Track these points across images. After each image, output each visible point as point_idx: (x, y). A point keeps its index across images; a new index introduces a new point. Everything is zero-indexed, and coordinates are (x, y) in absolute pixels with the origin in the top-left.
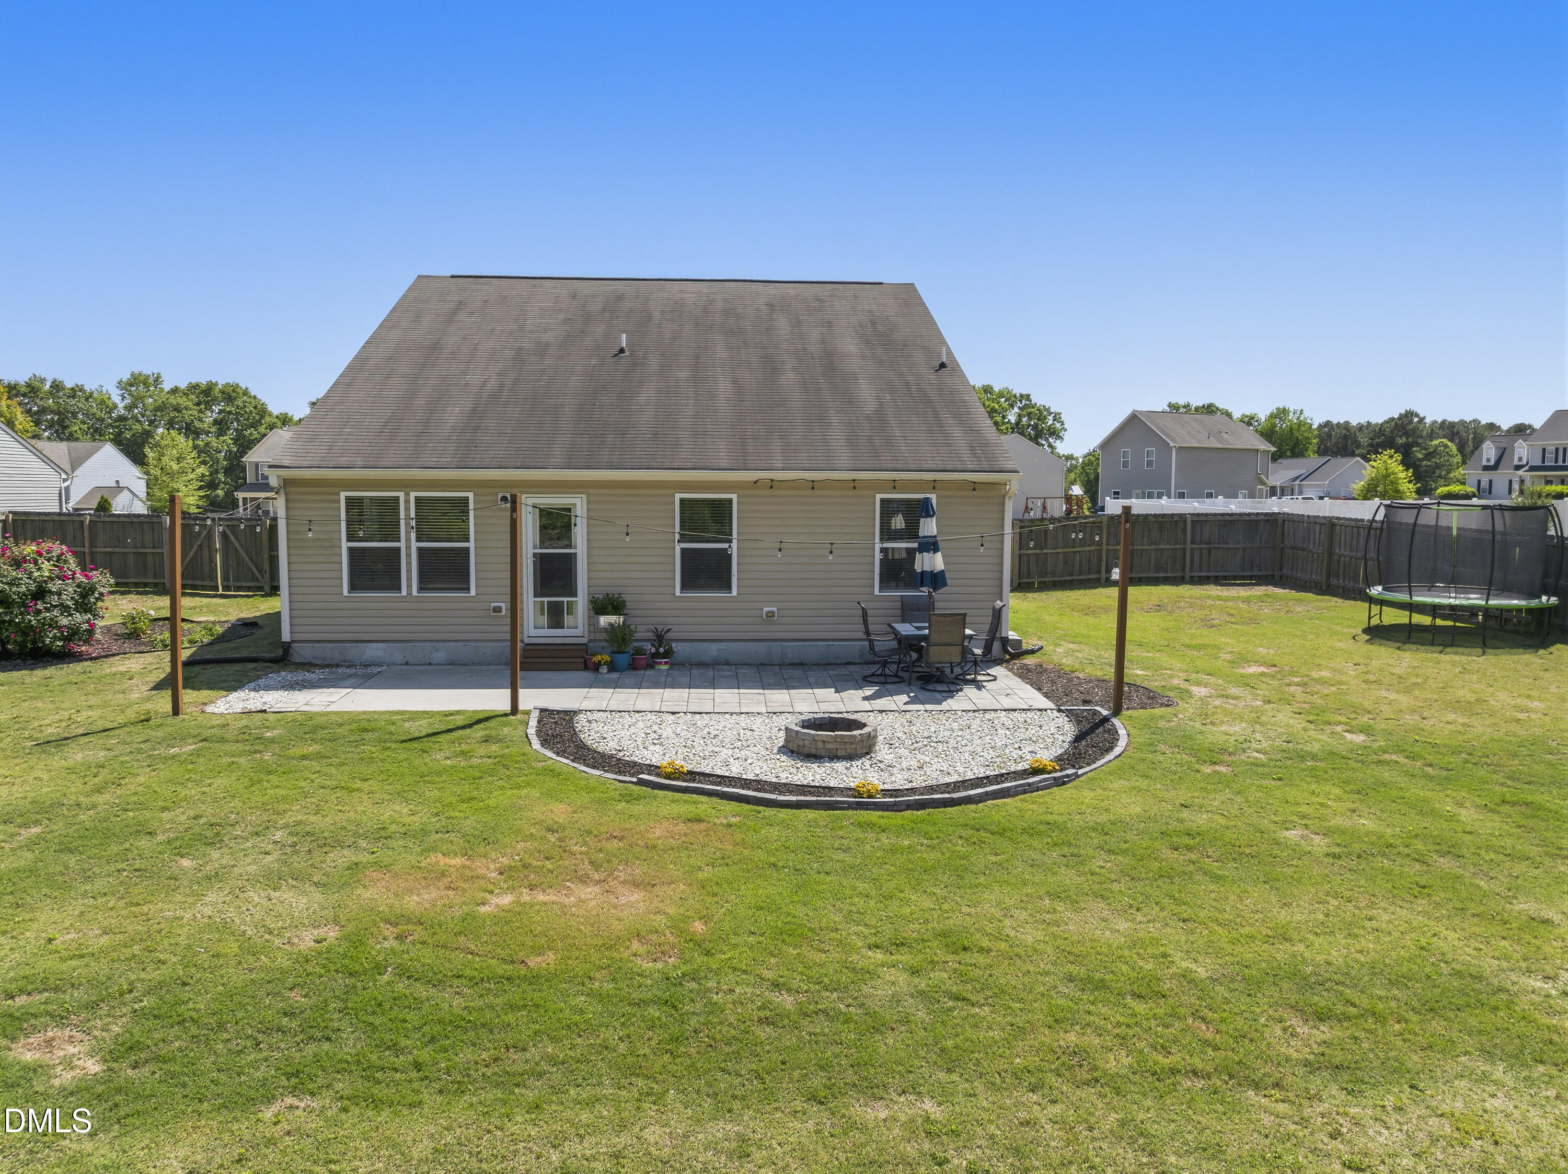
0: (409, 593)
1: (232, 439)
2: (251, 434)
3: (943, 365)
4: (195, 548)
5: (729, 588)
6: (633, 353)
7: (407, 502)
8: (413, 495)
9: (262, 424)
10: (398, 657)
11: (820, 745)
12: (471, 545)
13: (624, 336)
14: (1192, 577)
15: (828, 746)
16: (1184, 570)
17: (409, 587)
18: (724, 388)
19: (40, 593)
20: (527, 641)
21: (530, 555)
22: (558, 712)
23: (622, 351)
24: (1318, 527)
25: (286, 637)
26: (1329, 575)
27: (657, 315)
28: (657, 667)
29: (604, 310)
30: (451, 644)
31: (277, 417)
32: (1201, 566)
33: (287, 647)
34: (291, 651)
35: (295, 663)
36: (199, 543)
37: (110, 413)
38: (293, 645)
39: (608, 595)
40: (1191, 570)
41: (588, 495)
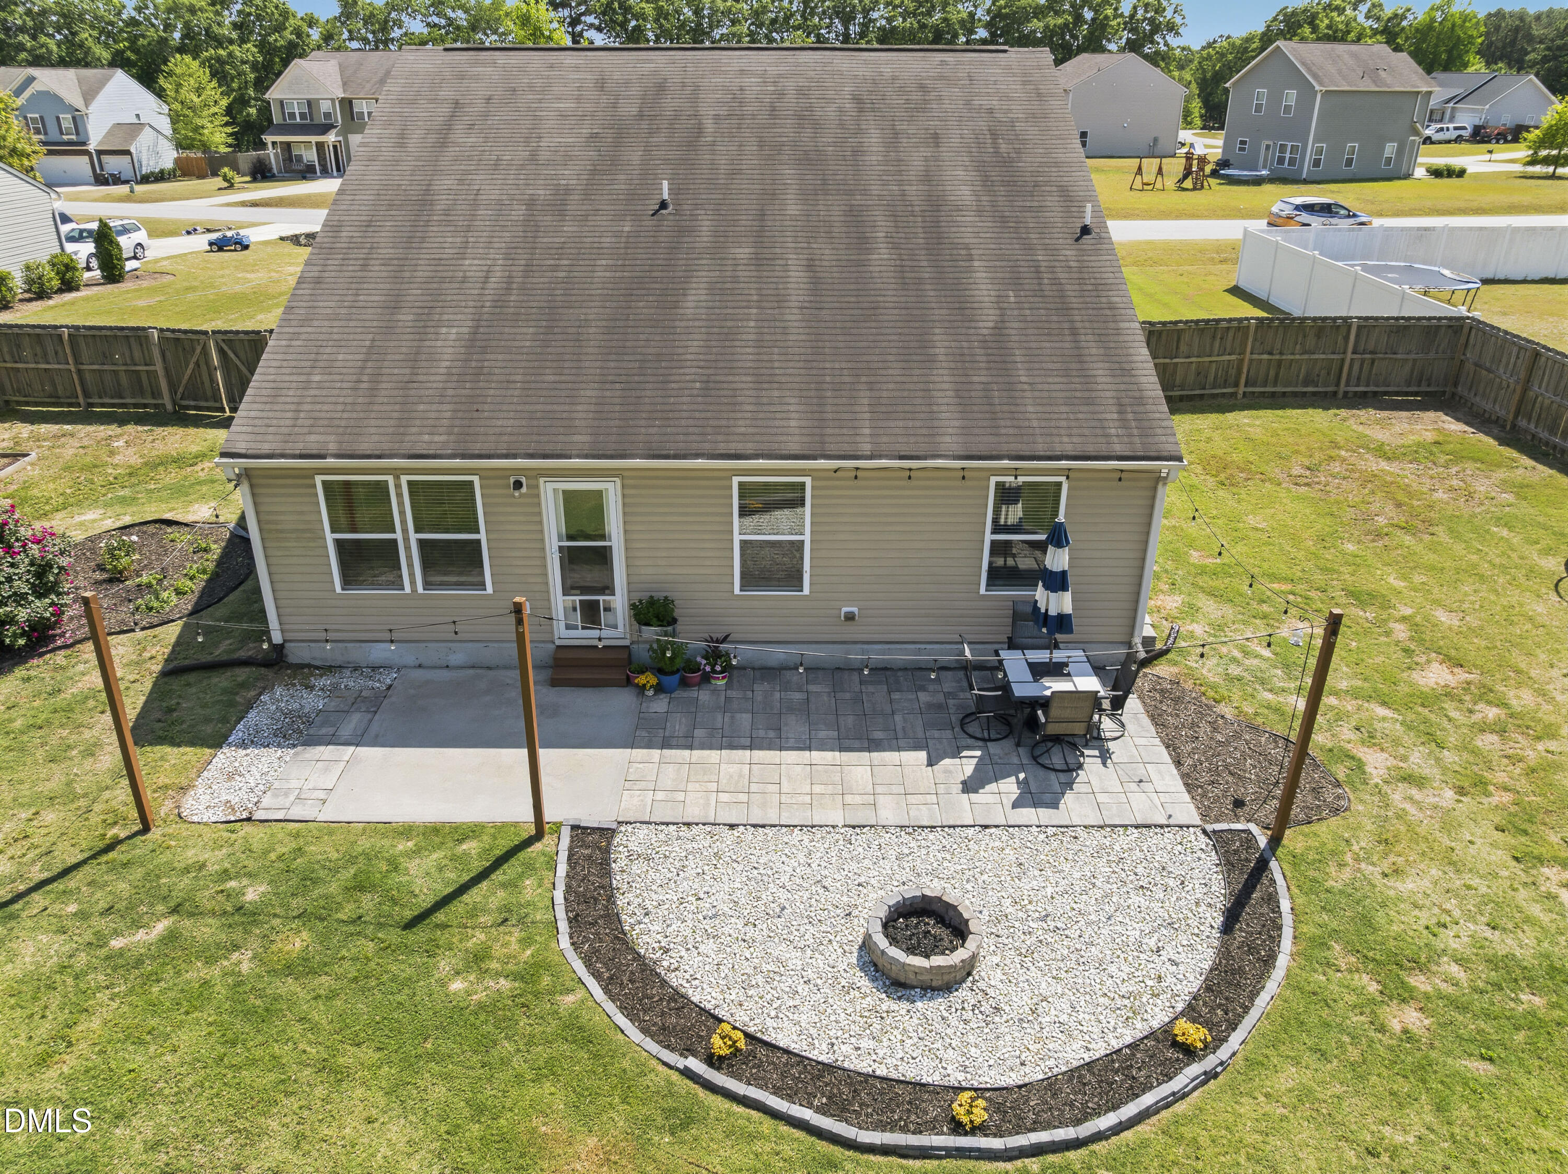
0: (414, 589)
1: (255, 46)
2: (276, 40)
3: (1085, 230)
4: (191, 366)
5: (799, 582)
6: (677, 204)
7: (398, 486)
8: (404, 479)
9: (286, 28)
10: (410, 660)
12: (482, 536)
13: (665, 184)
14: (1346, 393)
16: (1338, 385)
17: (413, 583)
18: (797, 277)
20: (558, 642)
21: (555, 548)
22: (594, 829)
23: (663, 205)
25: (277, 638)
26: (1516, 416)
28: (713, 682)
30: (470, 645)
31: (302, 19)
32: (1359, 379)
33: (279, 649)
34: (285, 651)
35: (290, 666)
36: (194, 359)
38: (287, 645)
39: (652, 597)
40: (1347, 384)
41: (623, 478)
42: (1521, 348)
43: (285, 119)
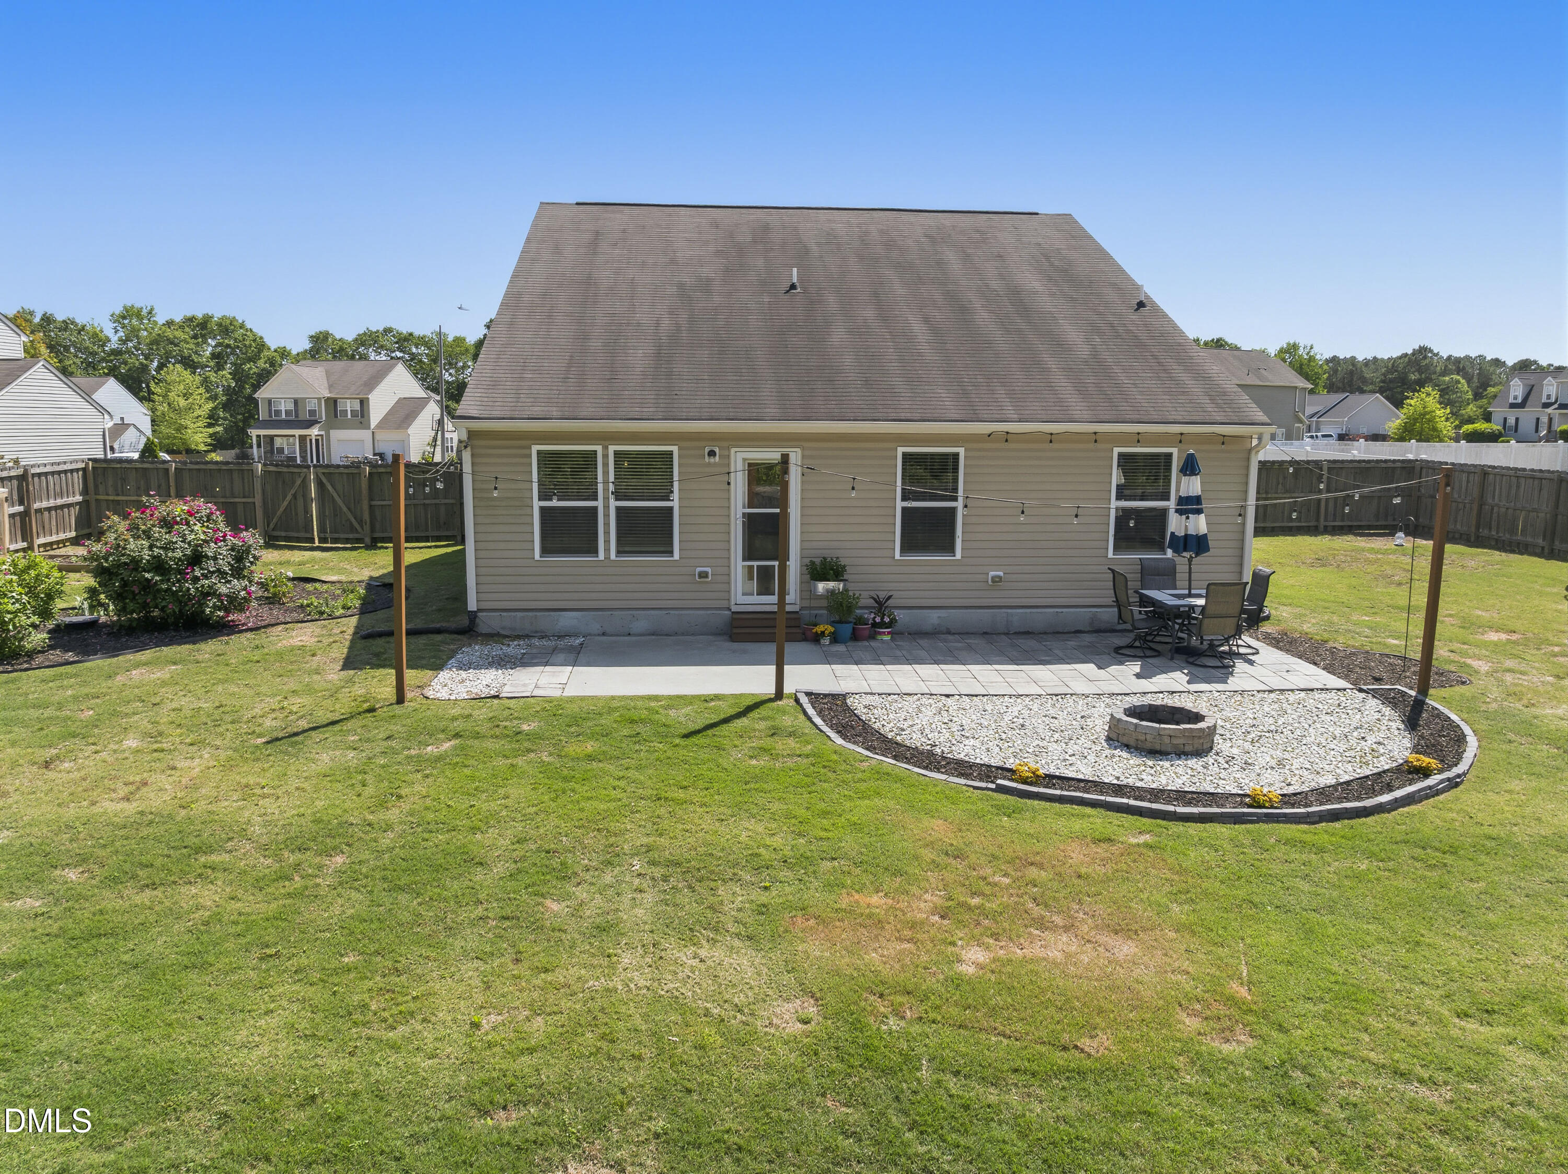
0: (607, 557)
1: (230, 373)
2: (250, 369)
3: (1141, 305)
4: (289, 497)
5: (951, 550)
6: (805, 291)
7: (605, 456)
8: (612, 449)
9: (260, 359)
10: (595, 627)
11: (1167, 740)
12: (675, 503)
13: (795, 270)
14: (1326, 527)
15: (1175, 741)
16: (1318, 520)
17: (607, 550)
18: (918, 327)
19: (196, 558)
20: (734, 609)
21: (739, 515)
22: (826, 696)
23: (794, 287)
24: (1464, 476)
25: (472, 605)
27: (814, 248)
28: (879, 637)
29: (755, 242)
30: (653, 612)
31: (275, 351)
32: (1335, 515)
33: (473, 616)
34: (477, 620)
35: (482, 635)
36: (293, 491)
37: (103, 346)
38: (480, 614)
39: (825, 559)
40: (1326, 520)
41: (803, 449)
42: (1469, 473)
43: (270, 416)
